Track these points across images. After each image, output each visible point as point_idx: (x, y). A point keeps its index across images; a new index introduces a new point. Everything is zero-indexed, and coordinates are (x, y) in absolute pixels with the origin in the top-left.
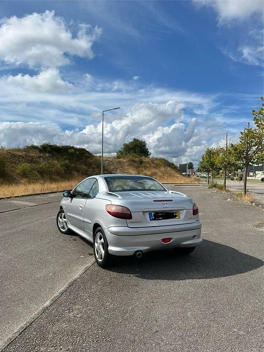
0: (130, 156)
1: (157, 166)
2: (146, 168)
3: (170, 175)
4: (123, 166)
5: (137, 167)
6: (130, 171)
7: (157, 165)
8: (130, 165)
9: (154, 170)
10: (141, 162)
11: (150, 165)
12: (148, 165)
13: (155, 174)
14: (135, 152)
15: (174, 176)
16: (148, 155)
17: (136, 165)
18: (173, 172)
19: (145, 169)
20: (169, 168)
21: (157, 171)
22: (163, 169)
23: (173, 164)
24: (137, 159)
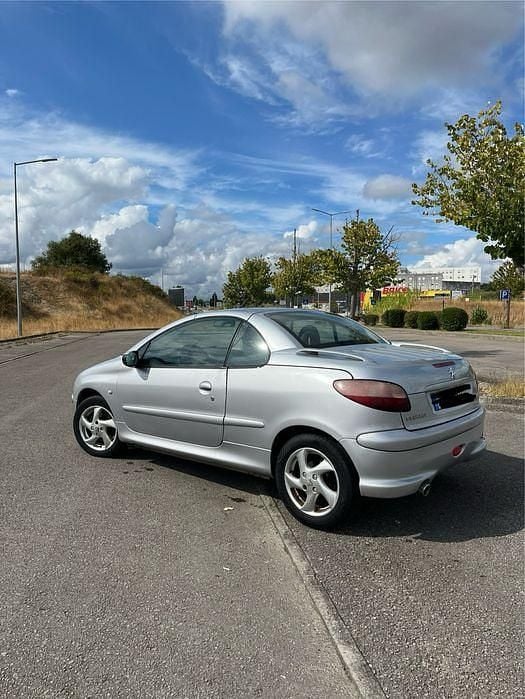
0: (69, 271)
1: (130, 293)
2: (107, 296)
3: (159, 312)
4: (54, 293)
5: (86, 295)
6: (70, 303)
7: (128, 291)
8: (70, 289)
9: (124, 302)
10: (95, 284)
11: (114, 290)
12: (111, 290)
13: (127, 309)
14: (77, 262)
15: (167, 315)
16: (106, 269)
17: (84, 289)
18: (161, 303)
19: (107, 299)
20: (154, 298)
21: (129, 302)
22: (142, 299)
23: (159, 289)
24: (85, 278)
